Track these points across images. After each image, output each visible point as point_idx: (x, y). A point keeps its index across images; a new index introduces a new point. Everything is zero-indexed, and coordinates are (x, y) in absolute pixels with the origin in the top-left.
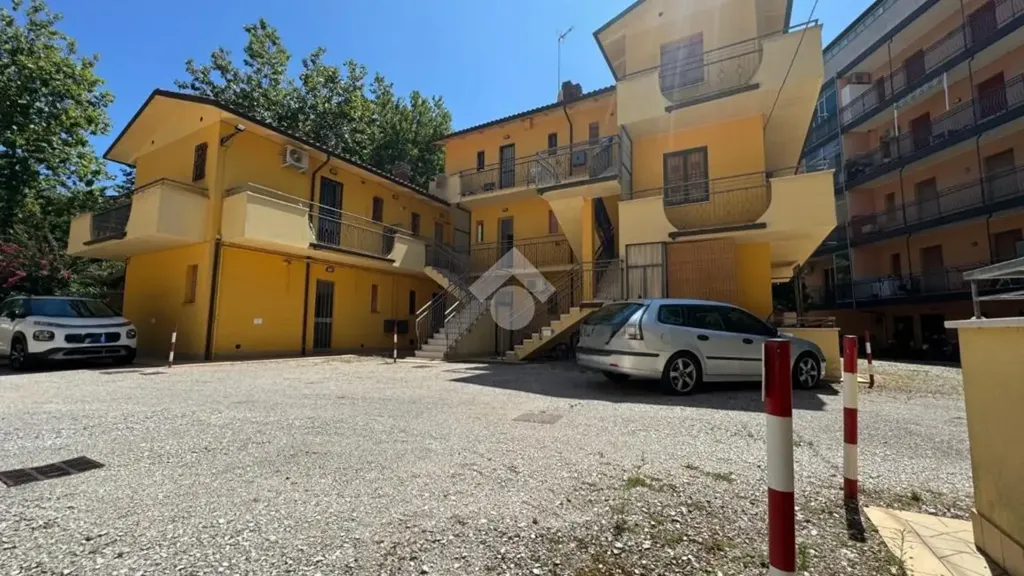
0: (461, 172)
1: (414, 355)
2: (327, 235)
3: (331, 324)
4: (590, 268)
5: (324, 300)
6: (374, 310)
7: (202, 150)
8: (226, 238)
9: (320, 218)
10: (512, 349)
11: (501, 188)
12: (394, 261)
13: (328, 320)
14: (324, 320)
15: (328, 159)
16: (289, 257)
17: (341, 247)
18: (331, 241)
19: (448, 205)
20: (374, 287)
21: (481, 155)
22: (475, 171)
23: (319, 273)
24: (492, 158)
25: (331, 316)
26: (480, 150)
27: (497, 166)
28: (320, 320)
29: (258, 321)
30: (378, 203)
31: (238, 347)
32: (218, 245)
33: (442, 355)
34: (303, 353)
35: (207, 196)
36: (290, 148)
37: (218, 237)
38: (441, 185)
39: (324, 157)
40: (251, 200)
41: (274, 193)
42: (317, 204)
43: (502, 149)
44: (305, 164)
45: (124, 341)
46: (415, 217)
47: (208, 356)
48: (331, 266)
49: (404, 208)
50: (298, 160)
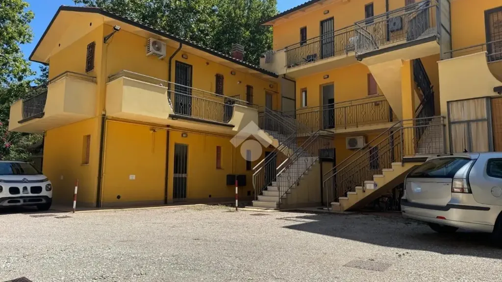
0: (286, 48)
1: (251, 205)
2: (182, 108)
3: (186, 178)
4: (412, 125)
5: (180, 161)
6: (218, 168)
7: (91, 47)
8: (109, 114)
9: (176, 94)
10: (337, 200)
11: (322, 58)
12: (234, 126)
13: (184, 175)
14: (180, 175)
15: (181, 46)
16: (154, 127)
17: (193, 117)
18: (185, 113)
19: (277, 76)
20: (219, 148)
21: (303, 31)
22: (299, 45)
23: (176, 138)
24: (313, 32)
25: (186, 173)
26: (302, 26)
27: (318, 39)
28: (177, 175)
29: (132, 177)
30: (219, 79)
31: (119, 197)
32: (104, 118)
33: (275, 205)
34: (166, 203)
35: (96, 82)
36: (152, 40)
37: (103, 113)
38: (270, 60)
39: (177, 44)
40: (126, 83)
41: (142, 77)
42: (173, 83)
43: (322, 23)
44: (163, 52)
45: (44, 193)
46: (249, 88)
47: (99, 205)
48: (185, 132)
49: (240, 82)
50: (159, 49)
